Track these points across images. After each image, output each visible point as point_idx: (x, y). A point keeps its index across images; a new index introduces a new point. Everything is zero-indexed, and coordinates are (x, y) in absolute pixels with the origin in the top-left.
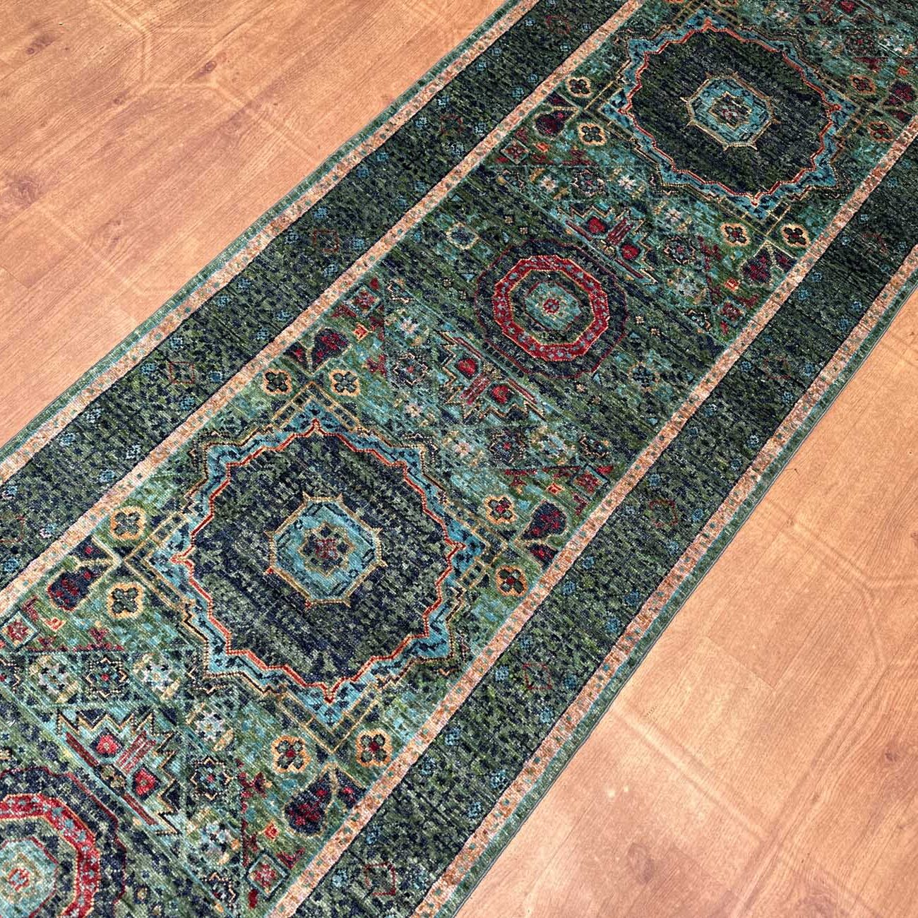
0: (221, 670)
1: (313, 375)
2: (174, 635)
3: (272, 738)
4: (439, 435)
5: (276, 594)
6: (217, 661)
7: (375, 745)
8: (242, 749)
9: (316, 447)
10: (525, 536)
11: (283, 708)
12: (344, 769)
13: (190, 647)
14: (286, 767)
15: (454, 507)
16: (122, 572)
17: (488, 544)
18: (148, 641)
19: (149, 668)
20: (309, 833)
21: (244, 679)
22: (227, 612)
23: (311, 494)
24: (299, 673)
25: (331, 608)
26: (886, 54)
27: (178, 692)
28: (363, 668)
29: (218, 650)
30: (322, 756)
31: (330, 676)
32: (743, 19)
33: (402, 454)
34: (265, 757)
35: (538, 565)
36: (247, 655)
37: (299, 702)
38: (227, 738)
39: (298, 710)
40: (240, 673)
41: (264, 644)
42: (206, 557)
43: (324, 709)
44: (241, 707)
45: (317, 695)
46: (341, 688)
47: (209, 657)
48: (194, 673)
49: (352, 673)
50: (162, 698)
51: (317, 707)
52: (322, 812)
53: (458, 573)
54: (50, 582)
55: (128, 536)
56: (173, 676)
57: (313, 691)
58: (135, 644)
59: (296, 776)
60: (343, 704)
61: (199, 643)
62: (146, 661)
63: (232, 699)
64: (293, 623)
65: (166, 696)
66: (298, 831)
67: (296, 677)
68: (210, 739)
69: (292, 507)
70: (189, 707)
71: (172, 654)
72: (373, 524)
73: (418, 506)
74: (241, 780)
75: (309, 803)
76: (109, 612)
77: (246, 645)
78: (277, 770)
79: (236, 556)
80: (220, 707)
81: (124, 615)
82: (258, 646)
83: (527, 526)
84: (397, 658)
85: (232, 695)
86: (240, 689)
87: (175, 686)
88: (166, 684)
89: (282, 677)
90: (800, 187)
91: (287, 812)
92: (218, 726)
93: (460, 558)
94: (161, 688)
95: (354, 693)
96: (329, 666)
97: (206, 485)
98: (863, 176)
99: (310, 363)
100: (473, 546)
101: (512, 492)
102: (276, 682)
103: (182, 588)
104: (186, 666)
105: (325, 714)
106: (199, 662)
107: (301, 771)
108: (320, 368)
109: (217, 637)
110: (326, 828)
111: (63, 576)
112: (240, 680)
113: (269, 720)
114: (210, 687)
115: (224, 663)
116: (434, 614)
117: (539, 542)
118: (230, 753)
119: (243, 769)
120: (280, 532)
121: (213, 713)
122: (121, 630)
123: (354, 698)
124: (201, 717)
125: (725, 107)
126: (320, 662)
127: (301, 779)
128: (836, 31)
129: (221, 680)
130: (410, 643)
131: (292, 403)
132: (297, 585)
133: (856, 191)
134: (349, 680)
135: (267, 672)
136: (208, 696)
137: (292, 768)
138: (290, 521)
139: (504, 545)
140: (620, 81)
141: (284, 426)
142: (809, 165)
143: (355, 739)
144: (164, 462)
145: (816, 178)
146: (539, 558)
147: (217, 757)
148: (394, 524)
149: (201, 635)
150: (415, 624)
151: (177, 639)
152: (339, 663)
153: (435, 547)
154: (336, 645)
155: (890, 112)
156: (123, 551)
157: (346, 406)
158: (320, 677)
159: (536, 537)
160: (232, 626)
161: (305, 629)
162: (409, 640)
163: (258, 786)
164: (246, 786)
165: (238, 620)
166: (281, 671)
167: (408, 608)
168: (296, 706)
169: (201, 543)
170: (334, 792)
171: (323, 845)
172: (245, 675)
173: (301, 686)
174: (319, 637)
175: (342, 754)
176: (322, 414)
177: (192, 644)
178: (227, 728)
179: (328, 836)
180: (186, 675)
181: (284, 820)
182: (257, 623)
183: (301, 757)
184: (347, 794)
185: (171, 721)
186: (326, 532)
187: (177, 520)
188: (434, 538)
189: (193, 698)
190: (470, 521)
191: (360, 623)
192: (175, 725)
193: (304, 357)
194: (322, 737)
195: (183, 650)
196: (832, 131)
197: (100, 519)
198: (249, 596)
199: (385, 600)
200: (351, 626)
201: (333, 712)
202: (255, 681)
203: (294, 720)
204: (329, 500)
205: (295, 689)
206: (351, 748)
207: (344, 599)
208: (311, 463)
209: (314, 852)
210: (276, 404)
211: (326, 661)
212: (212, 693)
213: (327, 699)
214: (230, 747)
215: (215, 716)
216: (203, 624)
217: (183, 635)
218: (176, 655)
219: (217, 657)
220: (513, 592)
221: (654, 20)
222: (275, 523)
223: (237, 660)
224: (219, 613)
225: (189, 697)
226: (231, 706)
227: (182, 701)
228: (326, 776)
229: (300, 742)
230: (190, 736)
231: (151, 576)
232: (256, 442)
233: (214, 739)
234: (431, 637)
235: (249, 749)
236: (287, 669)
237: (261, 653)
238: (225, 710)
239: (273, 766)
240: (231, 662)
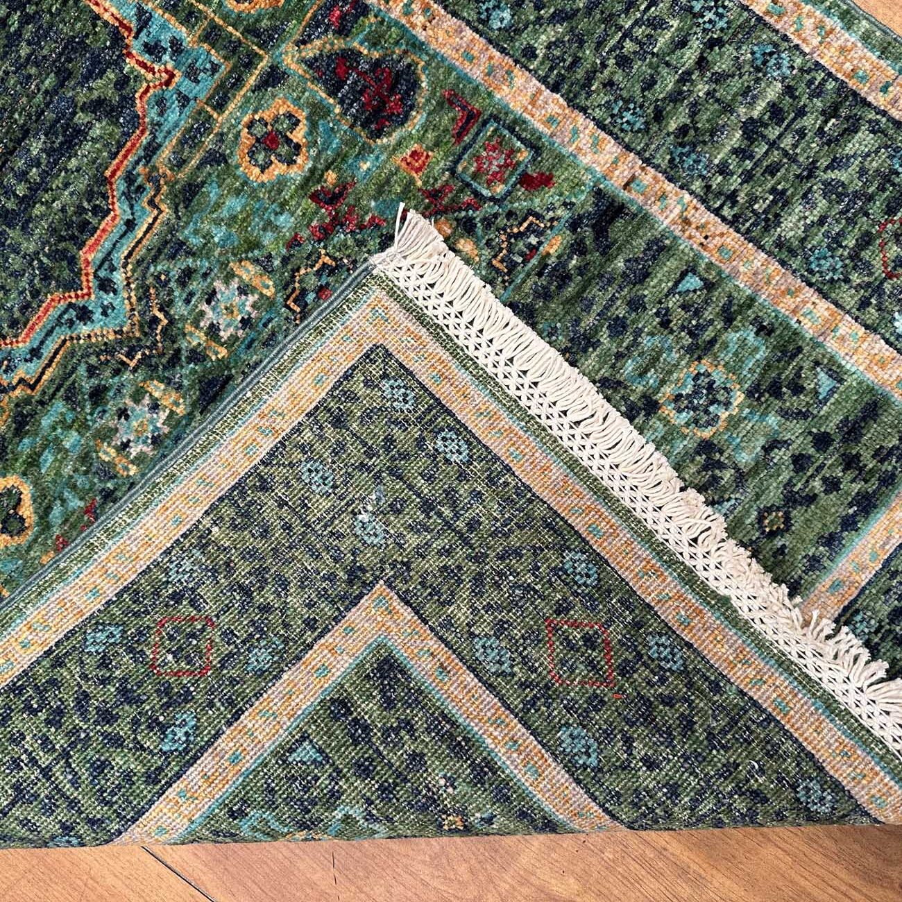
0: (123, 301)
2: (59, 406)
3: (245, 183)
6: (105, 314)
8: (268, 239)
11: (188, 169)
12: (295, 28)
13: (82, 370)
14: (298, 147)
18: (74, 455)
19: (125, 446)
20: (415, 85)
21: (137, 256)
22: (11, 309)
24: (120, 146)
27: (168, 381)
28: (106, 16)
29: (85, 315)
30: (274, 77)
31: (122, 82)
34: (280, 191)
36: (89, 256)
37: (178, 134)
38: (248, 272)
39: (191, 139)
40: (125, 266)
41: (69, 226)
43: (187, 86)
44: (190, 253)
45: (161, 102)
46: (146, 58)
47: (98, 330)
48: (130, 355)
49: (117, 38)
50: (181, 410)
51: (184, 100)
52: (376, 65)
56: (137, 397)
57: (153, 114)
58: (80, 481)
59: (313, 126)
60: (177, 46)
61: (72, 354)
62: (112, 452)
63: (175, 273)
64: (25, 173)
65: (176, 404)
66: (412, 107)
67: (128, 151)
68: (253, 306)
70: (196, 356)
71: (95, 404)
74: (325, 233)
75: (361, 92)
76: (23, 540)
77: (72, 261)
78: (304, 163)
80: (191, 294)
81: (27, 511)
82: (73, 238)
85: (167, 273)
86: (155, 260)
87: (157, 389)
88: (155, 407)
89: (130, 178)
91: (378, 134)
92: (226, 293)
94: (163, 416)
95: (154, 28)
96: (103, 86)
102: (141, 189)
104: (117, 372)
105: (197, 82)
106: (109, 349)
107: (302, 115)
109: (59, 322)
110: (405, 52)
112: (139, 262)
113: (212, 193)
114: (155, 320)
115: (108, 298)
118: (277, 263)
119: (305, 234)
121: (205, 307)
122: (57, 510)
123: (163, 27)
124: (213, 331)
126: (97, 106)
127: (318, 112)
129: (140, 299)
134: (130, 40)
135: (120, 209)
136: (172, 321)
137: (298, 135)
143: (239, 16)
147: (285, 287)
149: (56, 353)
151: (67, 399)
152: (97, 68)
154: (64, 76)
158: (128, 101)
160: (35, 294)
161: (36, 146)
163: (332, 198)
164: (337, 222)
165: (24, 283)
166: (120, 186)
168: (182, 142)
170: (340, 44)
171: (435, 55)
172: (130, 254)
173: (145, 139)
174: (49, 115)
175: (268, 37)
177: (74, 370)
178: (229, 276)
180: (135, 370)
181: (394, 139)
182: (30, 246)
183: (276, 119)
184: (343, 17)
185: (223, 387)
189: (178, 351)
191: (18, 33)
192: (230, 378)
194: (238, 84)
195: (87, 385)
200: (24, 51)
201: (191, 66)
202: (139, 233)
203: (209, 141)
205: (152, 150)
206: (258, 20)
209: (449, 71)
211: (96, 94)
212: (167, 314)
213: (168, 83)
214: (265, 265)
215: (208, 302)
216: (35, 353)
217: (58, 389)
218: (98, 395)
219: (97, 315)
223: (102, 274)
224: (14, 324)
225: (175, 360)
226: (188, 274)
227: (186, 372)
228: (310, 64)
229: (250, 125)
230: (249, 347)
233: (252, 299)
235: (269, 226)
236: (114, 173)
237: (86, 228)
238: (195, 285)
239: (296, 173)
240: (106, 285)
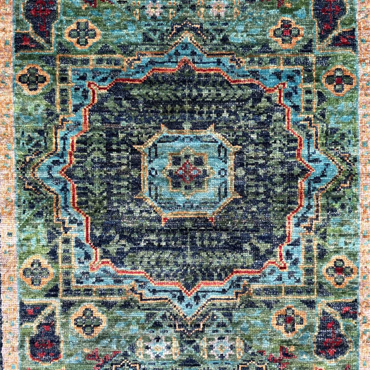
0: (196, 309)
1: (53, 50)
2: (142, 315)
3: (268, 321)
4: (191, 13)
5: (184, 231)
6: (187, 306)
7: (339, 269)
8: (255, 343)
9: (110, 104)
10: (322, 37)
11: (258, 298)
12: (332, 299)
13: (161, 313)
14: (294, 330)
15: (252, 61)
16: (67, 306)
17: (300, 68)
18: (130, 333)
19: (147, 348)
20: (343, 353)
21: (215, 302)
22: (162, 271)
23: (141, 143)
24: (247, 267)
25: (228, 209)
27: (181, 346)
28: (287, 229)
29: (181, 299)
30: (311, 304)
31: (270, 252)
33: (177, 54)
34: (274, 335)
35: (348, 51)
36: (202, 285)
37: (266, 285)
38: (239, 344)
39: (269, 291)
40: (208, 301)
41: (207, 269)
42: (112, 249)
43: (285, 276)
44: (230, 320)
45: (273, 271)
46: (284, 254)
47: (180, 308)
48: (180, 326)
49: (283, 239)
50: (175, 358)
51: (280, 279)
52: (340, 335)
53: (296, 108)
54: (28, 352)
55: (46, 281)
56: (168, 339)
57: (267, 271)
58: (123, 341)
59: (305, 330)
60: (296, 262)
61: (164, 305)
62: (142, 345)
63: (219, 320)
64: (213, 240)
65: (176, 354)
66: (335, 358)
67: (248, 272)
68: (230, 355)
69: (136, 164)
70: (197, 348)
71: (153, 327)
72: (204, 126)
73: (225, 84)
74: (273, 360)
75: (327, 337)
76: (86, 337)
77: (196, 280)
78: (289, 336)
79: (132, 230)
80: (217, 331)
81: (98, 331)
82: (204, 274)
83: (316, 29)
84: (305, 203)
85: (218, 318)
86: (219, 310)
87: (175, 344)
88: (169, 348)
89: (239, 279)
91: (318, 353)
92: (226, 343)
93: (288, 95)
94: (168, 352)
95: (296, 249)
96: (263, 247)
97: (61, 201)
99: (42, 41)
100: (290, 78)
101: (284, 11)
102: (238, 286)
103: (118, 281)
104: (170, 326)
105: (289, 278)
106: (175, 317)
107: (305, 323)
108: (53, 39)
109: (171, 292)
110: (351, 341)
111: (32, 342)
112: (214, 305)
113: (257, 312)
114: (199, 326)
115: (193, 302)
116: (304, 152)
117: (335, 33)
118: (250, 352)
119: (267, 353)
120: (145, 189)
121: (216, 338)
122: (105, 342)
123: (299, 252)
124: (211, 347)
126: (255, 250)
127: (310, 328)
129: (201, 315)
130: (305, 186)
131: (59, 86)
132: (191, 213)
134: (285, 244)
135: (226, 285)
136: (203, 331)
137: (298, 327)
138: (145, 175)
139: (312, 58)
141: (71, 109)
143: (322, 276)
146: (345, 45)
147: (244, 361)
148: (219, 113)
149: (160, 299)
150: (297, 170)
151: (147, 315)
152: (267, 239)
153: (264, 103)
154: (256, 230)
156: (53, 292)
157: (101, 52)
158: (264, 258)
159: (329, 32)
160: (175, 276)
161: (224, 236)
162: (302, 184)
163: (286, 355)
164: (280, 361)
165: (175, 269)
166: (235, 276)
167: (282, 163)
168: (265, 289)
169: (99, 242)
170: (338, 318)
171: (358, 353)
172: (214, 299)
173: (257, 275)
174: (239, 234)
175: (322, 290)
176: (89, 75)
177: (159, 310)
178: (233, 339)
179: (356, 345)
180: (176, 332)
181: (320, 359)
182: (189, 261)
183: (298, 316)
184: (347, 312)
185: (194, 365)
186: (176, 161)
187: (66, 241)
188: (257, 98)
189: (194, 341)
190: (272, 61)
191: (258, 202)
192: (199, 365)
193: (33, 41)
194: (300, 293)
195: (158, 319)
197: (15, 285)
198: (167, 248)
199: (261, 172)
200: (254, 209)
201: (293, 272)
202: (224, 296)
203: (272, 298)
204: (157, 136)
205: (255, 280)
206: (325, 284)
207: (232, 195)
208: (118, 120)
209: (355, 361)
210: (49, 96)
211: (258, 245)
212: (203, 328)
213: (281, 268)
214: (247, 348)
215: (219, 339)
216: (154, 291)
217: (148, 309)
218: (157, 325)
219: (184, 304)
220: (347, 87)
222: (136, 186)
223: (200, 294)
224: (159, 276)
225: (191, 342)
226: (223, 325)
227: (189, 349)
228: (324, 313)
229: (289, 308)
230: (214, 363)
231: (88, 292)
232: (64, 139)
233: (232, 352)
234: (316, 170)
235: (260, 340)
236: (237, 272)
237: (210, 277)
238: (221, 330)
239: (286, 336)
240: (197, 298)
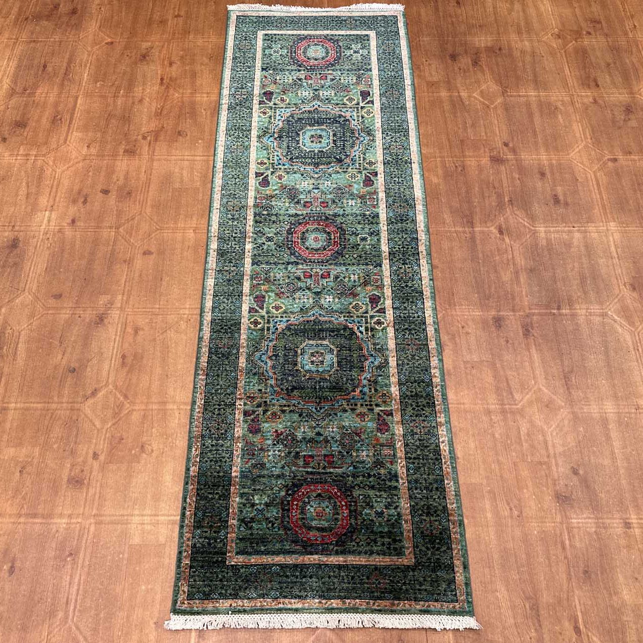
0: (314, 103)
1: (363, 172)
2: (332, 102)
3: (289, 100)
4: (314, 183)
5: (318, 123)
6: (317, 104)
7: (265, 113)
8: (294, 95)
9: (343, 157)
10: (267, 175)
11: (293, 106)
12: (268, 105)
13: (326, 102)
14: (281, 98)
15: (293, 169)
16: (358, 104)
17: (276, 167)
18: (336, 97)
19: (330, 94)
20: (264, 92)
21: (307, 105)
22: (325, 113)
23: (333, 147)
25: (302, 129)
26: (274, 444)
27: (319, 94)
28: (282, 124)
29: (319, 106)
30: (275, 104)
31: (288, 118)
32: (346, 411)
33: (320, 171)
34: (288, 97)
35: (257, 171)
36: (312, 109)
38: (299, 95)
39: (289, 108)
40: (309, 105)
42: (343, 119)
44: (302, 101)
45: (287, 113)
46: (283, 117)
47: (319, 103)
48: (319, 99)
49: (284, 121)
50: (321, 91)
51: (285, 111)
52: (265, 96)
53: (278, 156)
54: (371, 92)
55: (365, 110)
56: (324, 96)
57: (289, 113)
58: (339, 95)
59: (277, 98)
60: (279, 115)
61: (325, 104)
62: (332, 94)
64: (308, 121)
66: (267, 91)
67: (296, 113)
69: (334, 141)
70: (314, 93)
71: (329, 99)
72: (310, 151)
73: (303, 163)
74: (288, 90)
75: (270, 96)
76: (351, 96)
77: (314, 110)
79: (336, 123)
80: (307, 98)
81: (347, 98)
82: (311, 112)
83: (269, 178)
84: (276, 130)
85: (307, 101)
87: (321, 95)
88: (323, 94)
89: (299, 111)
90: (268, 346)
91: (273, 92)
92: (304, 95)
93: (280, 159)
94: (324, 92)
96: (291, 119)
97: (360, 131)
98: (246, 370)
99: (368, 174)
100: (280, 164)
101: (281, 183)
102: (299, 109)
103: (341, 110)
104: (323, 99)
105: (282, 111)
106: (321, 101)
108: (364, 175)
109: (322, 108)
110: (262, 95)
111: (369, 95)
113: (293, 102)
114: (313, 99)
116: (275, 144)
117: (263, 177)
119: (290, 92)
120: (331, 134)
121: (307, 96)
122: (344, 95)
123: (278, 118)
124: (309, 94)
125: (320, 358)
126: (293, 118)
128: (304, 438)
129: (312, 102)
130: (275, 135)
131: (361, 162)
132: (314, 128)
133: (245, 361)
135: (304, 109)
137: (279, 99)
138: (331, 138)
139: (272, 170)
140: (367, 338)
141: (357, 156)
142: (270, 358)
143: (271, 111)
144: (376, 128)
145: (264, 354)
146: (259, 173)
147: (298, 90)
148: (305, 155)
149: (326, 106)
150: (278, 139)
152: (289, 121)
153: (289, 158)
154: (293, 123)
155: (254, 412)
156: (362, 108)
157: (346, 171)
158: (290, 116)
159: (265, 177)
160: (321, 112)
161: (304, 122)
162: (276, 135)
163: (284, 92)
164: (286, 90)
166: (301, 111)
167: (283, 141)
169: (348, 120)
170: (266, 101)
171: (259, 92)
174: (299, 122)
175: (271, 107)
176: (351, 165)
178: (301, 96)
179: (260, 94)
180: (321, 98)
181: (272, 90)
182: (316, 115)
183: (280, 101)
184: (263, 102)
185: (315, 89)
186: (320, 142)
187: (358, 121)
188: (291, 158)
189: (315, 95)
190: (285, 169)
191: (292, 131)
192: (313, 89)
193: (371, 174)
196: (273, 382)
197: (375, 109)
198: (324, 119)
199: (290, 139)
200: (293, 129)
201: (280, 112)
202: (304, 106)
203: (288, 106)
204: (327, 148)
205: (294, 111)
206: (270, 109)
207: (301, 133)
208: (341, 153)
209: (260, 90)
210: (364, 159)
212: (311, 98)
213: (284, 114)
214: (297, 93)
216: (328, 108)
217: (330, 103)
218: (327, 99)
220: (259, 161)
221: (380, 378)
222: (334, 135)
224: (327, 112)
227: (316, 93)
228: (270, 102)
229: (282, 103)
230: (308, 90)
231: (351, 108)
232: (359, 148)
233: (302, 92)
234: (272, 139)
235: (292, 96)
236: (300, 113)
237: (309, 111)
238: (305, 98)
239: (284, 96)
240: (314, 106)
